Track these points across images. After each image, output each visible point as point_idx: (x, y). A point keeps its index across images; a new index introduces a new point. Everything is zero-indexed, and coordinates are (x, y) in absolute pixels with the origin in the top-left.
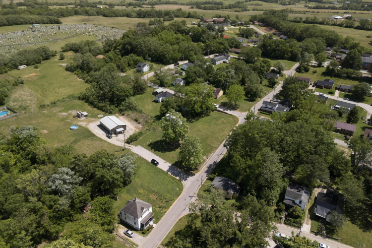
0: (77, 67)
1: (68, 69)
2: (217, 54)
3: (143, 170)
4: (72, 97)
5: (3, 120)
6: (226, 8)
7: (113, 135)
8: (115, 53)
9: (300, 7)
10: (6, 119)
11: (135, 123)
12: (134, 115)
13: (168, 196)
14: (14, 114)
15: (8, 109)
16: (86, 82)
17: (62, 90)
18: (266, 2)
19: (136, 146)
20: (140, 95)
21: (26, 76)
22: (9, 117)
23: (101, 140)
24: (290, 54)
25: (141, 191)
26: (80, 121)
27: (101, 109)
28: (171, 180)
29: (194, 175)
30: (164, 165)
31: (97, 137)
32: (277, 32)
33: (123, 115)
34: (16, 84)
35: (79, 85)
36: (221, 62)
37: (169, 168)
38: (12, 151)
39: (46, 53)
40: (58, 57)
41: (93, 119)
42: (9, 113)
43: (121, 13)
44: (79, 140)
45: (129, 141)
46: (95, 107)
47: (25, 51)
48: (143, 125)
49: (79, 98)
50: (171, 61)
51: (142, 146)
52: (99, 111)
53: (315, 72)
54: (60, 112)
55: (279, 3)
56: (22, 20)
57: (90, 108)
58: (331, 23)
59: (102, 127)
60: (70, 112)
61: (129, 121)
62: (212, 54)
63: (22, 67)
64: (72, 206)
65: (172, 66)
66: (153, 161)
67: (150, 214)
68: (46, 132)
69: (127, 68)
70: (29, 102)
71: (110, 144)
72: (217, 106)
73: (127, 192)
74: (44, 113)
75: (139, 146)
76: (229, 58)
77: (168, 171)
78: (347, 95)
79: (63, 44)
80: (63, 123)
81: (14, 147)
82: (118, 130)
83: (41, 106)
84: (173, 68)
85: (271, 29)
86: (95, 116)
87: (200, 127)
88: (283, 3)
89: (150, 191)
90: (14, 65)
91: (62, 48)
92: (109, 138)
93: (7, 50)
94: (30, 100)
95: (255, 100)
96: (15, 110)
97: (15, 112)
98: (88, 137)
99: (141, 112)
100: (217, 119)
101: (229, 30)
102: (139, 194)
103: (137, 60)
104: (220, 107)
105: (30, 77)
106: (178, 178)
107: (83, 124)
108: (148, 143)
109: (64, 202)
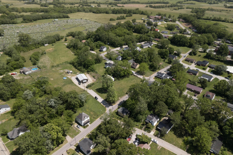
0: (72, 46)
1: (68, 47)
2: (146, 42)
3: (90, 101)
4: (66, 62)
5: (35, 72)
6: (168, 7)
7: (82, 84)
8: (91, 40)
9: (220, 6)
10: (36, 72)
11: (93, 78)
12: (93, 74)
13: (98, 113)
14: (40, 70)
15: (38, 67)
16: (75, 55)
17: (63, 58)
18: (199, 1)
19: (90, 89)
20: (99, 64)
21: (48, 50)
22: (37, 71)
23: (76, 85)
24: (188, 43)
25: (87, 110)
26: (68, 75)
27: (79, 70)
28: (102, 107)
29: (113, 105)
30: (100, 100)
31: (74, 84)
32: (191, 27)
33: (89, 73)
34: (42, 54)
35: (71, 56)
36: (147, 47)
37: (102, 101)
38: (37, 87)
39: (58, 38)
40: (64, 39)
41: (74, 75)
42: (38, 69)
43: (103, 11)
44: (66, 85)
45: (88, 87)
46: (76, 68)
47: (48, 37)
48: (96, 80)
49: (70, 64)
50: (119, 46)
51: (93, 90)
52: (78, 71)
53: (200, 56)
54: (60, 70)
55: (207, 2)
56: (49, 17)
57: (74, 69)
58: (230, 21)
59: (77, 79)
60: (65, 70)
61: (90, 77)
62: (143, 41)
63: (46, 45)
64: (57, 113)
65: (118, 49)
66: (96, 97)
67: (89, 120)
68: (52, 79)
69: (96, 49)
70: (47, 64)
71: (79, 87)
72: (134, 73)
73: (81, 110)
74: (53, 70)
75: (91, 90)
76: (152, 45)
77: (101, 102)
78: (213, 70)
79: (67, 32)
80: (60, 75)
81: (38, 85)
82: (84, 81)
83: (52, 66)
84: (119, 50)
85: (189, 24)
86: (76, 73)
87: (122, 83)
88: (209, 2)
89: (91, 111)
90: (42, 44)
91: (67, 34)
92: (79, 84)
93: (40, 35)
94: (48, 63)
95: (155, 71)
96: (40, 68)
97: (40, 69)
98: (70, 83)
99: (97, 73)
100: (132, 79)
101: (162, 24)
102: (86, 111)
103: (101, 45)
104: (135, 73)
105: (49, 51)
106: (105, 106)
107: (69, 77)
108: (96, 88)
109: (54, 111)
